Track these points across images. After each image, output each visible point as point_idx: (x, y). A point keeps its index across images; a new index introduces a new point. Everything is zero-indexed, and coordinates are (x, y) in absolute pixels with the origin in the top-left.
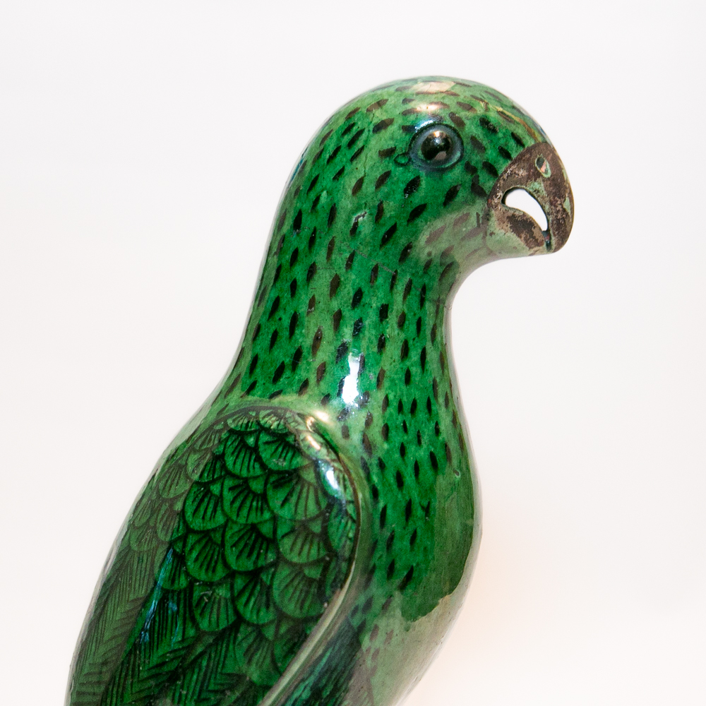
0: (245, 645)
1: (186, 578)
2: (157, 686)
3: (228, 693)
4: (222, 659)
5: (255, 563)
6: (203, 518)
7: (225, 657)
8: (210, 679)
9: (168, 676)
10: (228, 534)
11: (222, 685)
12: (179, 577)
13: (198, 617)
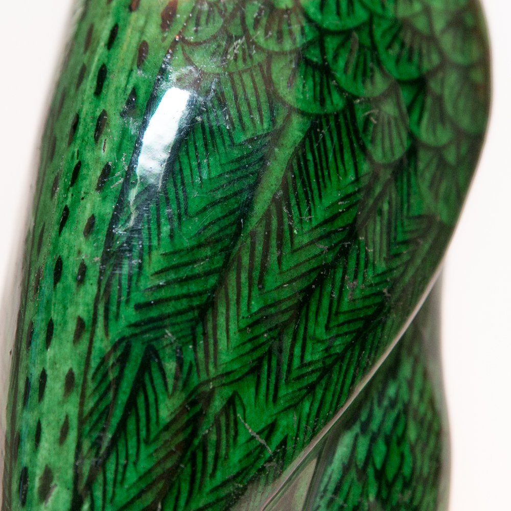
0: (428, 175)
1: (341, 95)
2: (330, 249)
3: (421, 242)
4: (405, 198)
5: (419, 67)
6: (338, 13)
7: (409, 195)
8: (396, 229)
9: (346, 232)
10: (378, 33)
11: (411, 232)
12: (330, 93)
13: (369, 147)
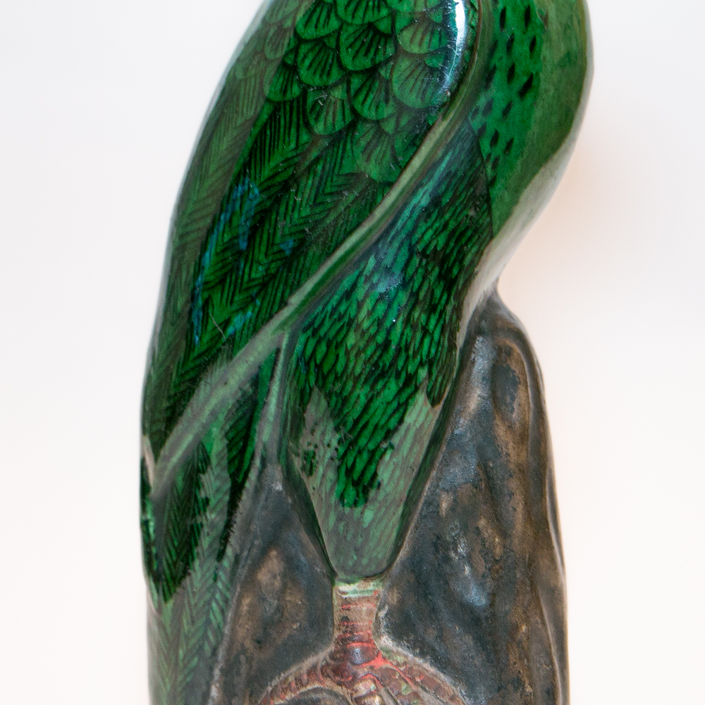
0: (363, 143)
1: (299, 87)
2: (269, 198)
3: (346, 193)
4: (339, 160)
5: (373, 60)
6: (316, 27)
7: (342, 158)
8: (325, 184)
9: (280, 187)
10: (343, 38)
11: (339, 186)
12: (292, 85)
13: (312, 122)
